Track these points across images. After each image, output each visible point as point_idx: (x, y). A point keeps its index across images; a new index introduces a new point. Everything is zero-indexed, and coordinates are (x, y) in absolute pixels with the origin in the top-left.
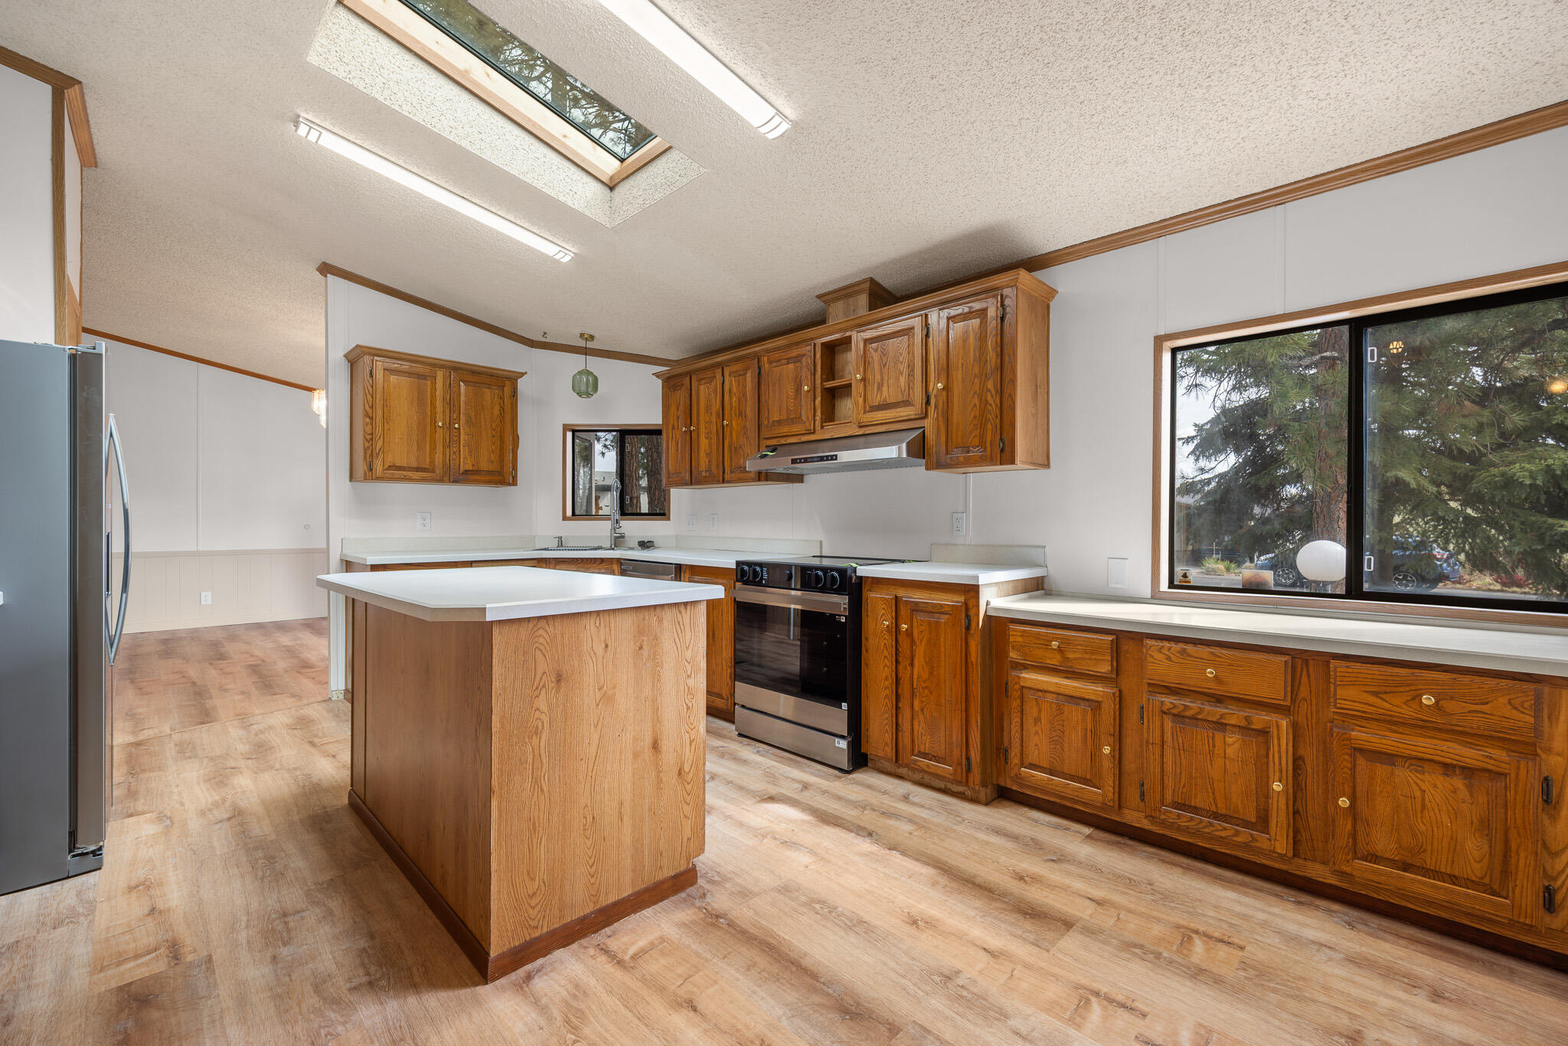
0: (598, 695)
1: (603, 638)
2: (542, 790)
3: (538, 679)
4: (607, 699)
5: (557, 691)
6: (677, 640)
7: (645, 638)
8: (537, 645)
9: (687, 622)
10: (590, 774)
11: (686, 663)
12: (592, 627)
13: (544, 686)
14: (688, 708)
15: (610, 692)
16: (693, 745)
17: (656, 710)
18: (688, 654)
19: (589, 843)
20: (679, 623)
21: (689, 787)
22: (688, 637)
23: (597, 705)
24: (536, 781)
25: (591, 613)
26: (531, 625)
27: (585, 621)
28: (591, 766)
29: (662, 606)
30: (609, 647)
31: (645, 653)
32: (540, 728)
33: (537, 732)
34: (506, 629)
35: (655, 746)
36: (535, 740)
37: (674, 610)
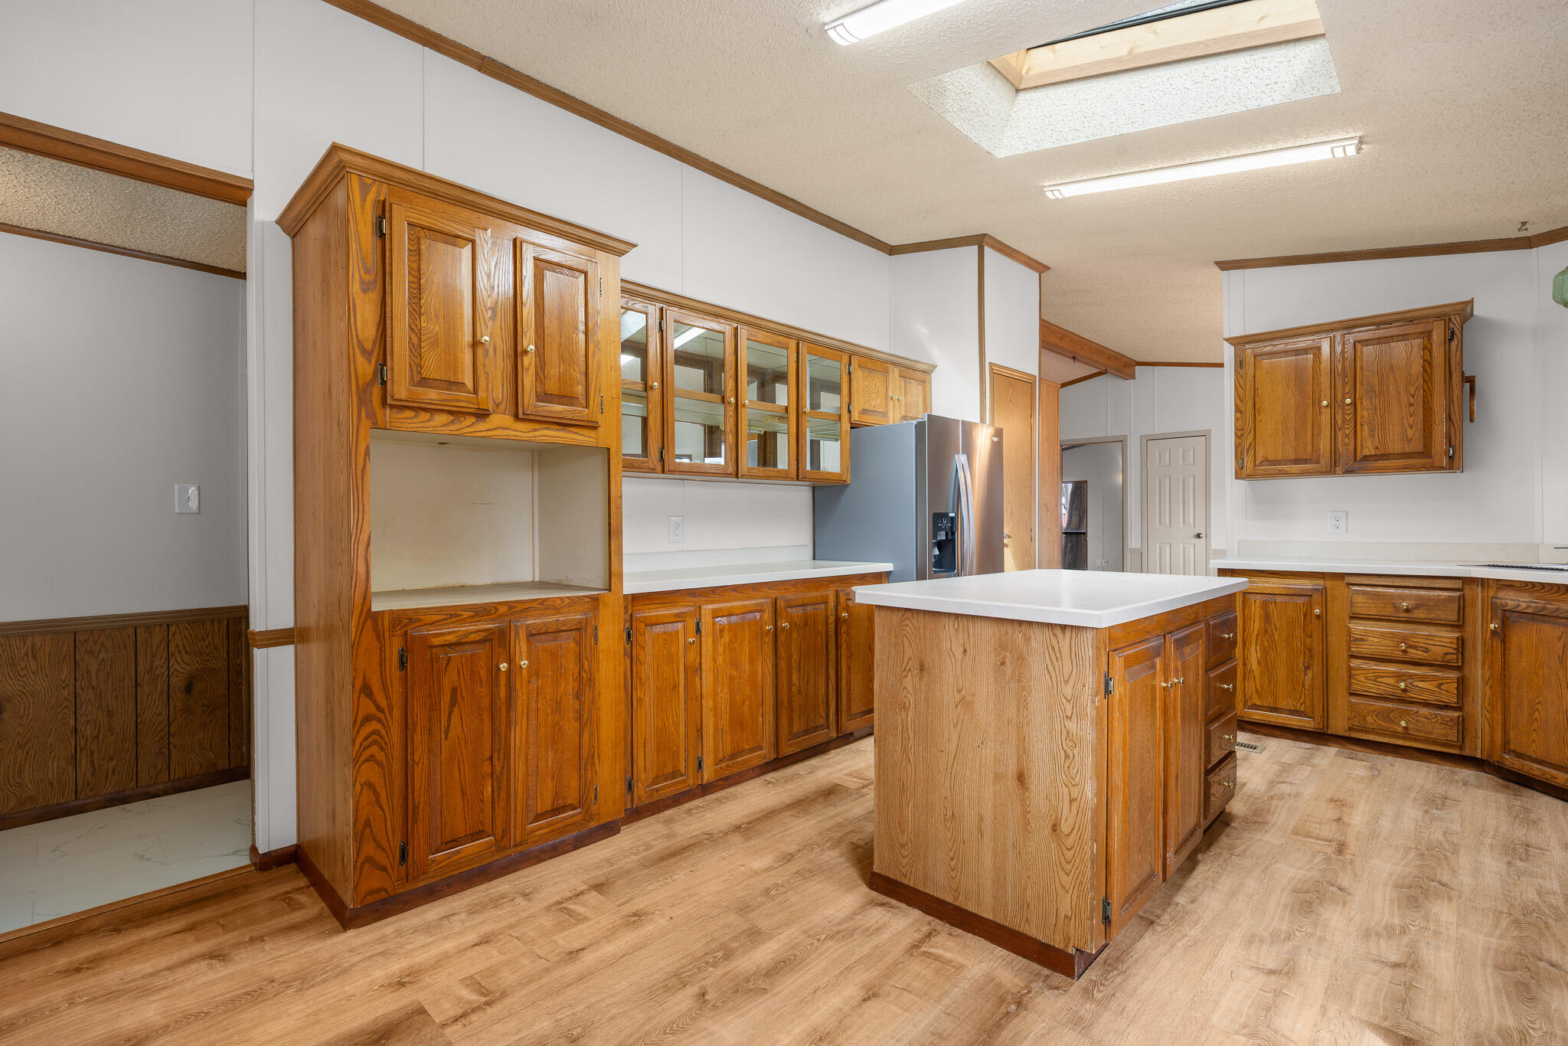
0: (957, 697)
1: (961, 642)
2: (909, 760)
3: (905, 662)
4: (966, 703)
5: (921, 679)
6: (1051, 668)
7: (1008, 654)
8: (904, 632)
9: (1065, 650)
10: (949, 770)
11: (1064, 701)
12: (951, 626)
13: (910, 670)
14: (1067, 757)
15: (969, 699)
16: (1075, 806)
17: (1022, 740)
18: (1068, 690)
19: (949, 835)
20: (1053, 648)
21: (1069, 854)
22: (1067, 668)
23: (957, 706)
24: (905, 750)
25: (949, 614)
26: (900, 614)
27: (944, 620)
28: (950, 763)
29: (1030, 623)
30: (968, 653)
31: (1009, 669)
32: (907, 706)
33: (904, 707)
34: (883, 613)
35: (1021, 778)
36: (904, 715)
37: (1048, 633)
